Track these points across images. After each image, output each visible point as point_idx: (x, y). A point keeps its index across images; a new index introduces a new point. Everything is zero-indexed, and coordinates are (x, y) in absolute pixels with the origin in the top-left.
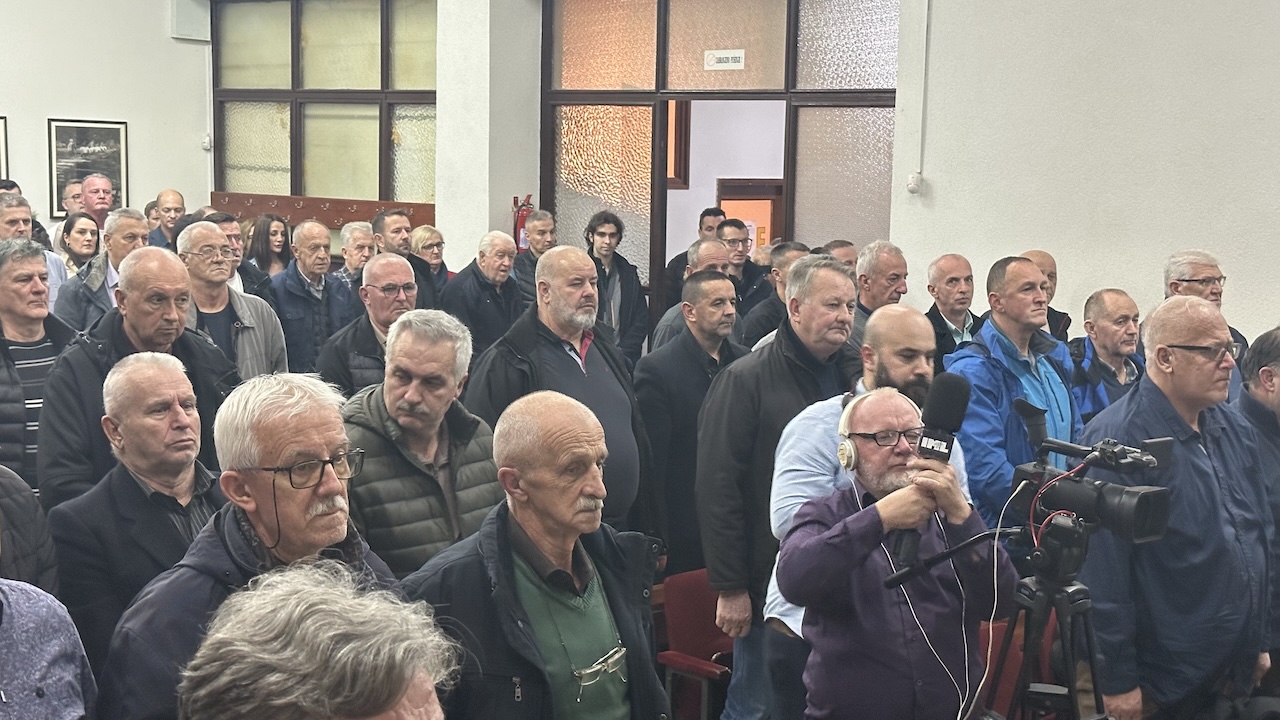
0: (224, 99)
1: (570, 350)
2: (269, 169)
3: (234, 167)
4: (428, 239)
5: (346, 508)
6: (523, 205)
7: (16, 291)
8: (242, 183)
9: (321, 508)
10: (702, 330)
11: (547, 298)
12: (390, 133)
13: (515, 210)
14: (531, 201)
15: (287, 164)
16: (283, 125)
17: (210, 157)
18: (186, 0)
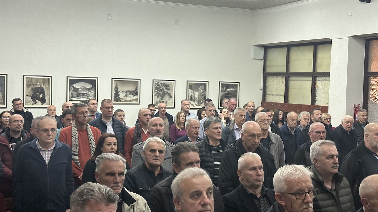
0: (266, 75)
1: (376, 156)
2: (278, 95)
3: (268, 95)
4: (326, 117)
5: (312, 206)
6: (357, 107)
7: (213, 132)
8: (271, 99)
9: (305, 206)
11: (368, 139)
12: (315, 85)
13: (354, 108)
14: (360, 106)
15: (284, 94)
16: (283, 82)
17: (261, 92)
18: (257, 48)
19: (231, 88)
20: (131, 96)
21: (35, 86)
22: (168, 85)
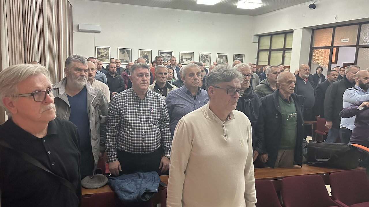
0: (259, 51)
1: (304, 81)
2: (265, 61)
3: (260, 61)
5: (250, 83)
8: (260, 63)
10: (330, 80)
12: (284, 55)
15: (268, 60)
16: (268, 54)
17: (256, 60)
18: (255, 36)
19: (240, 58)
20: (189, 61)
21: (144, 55)
22: (207, 56)
